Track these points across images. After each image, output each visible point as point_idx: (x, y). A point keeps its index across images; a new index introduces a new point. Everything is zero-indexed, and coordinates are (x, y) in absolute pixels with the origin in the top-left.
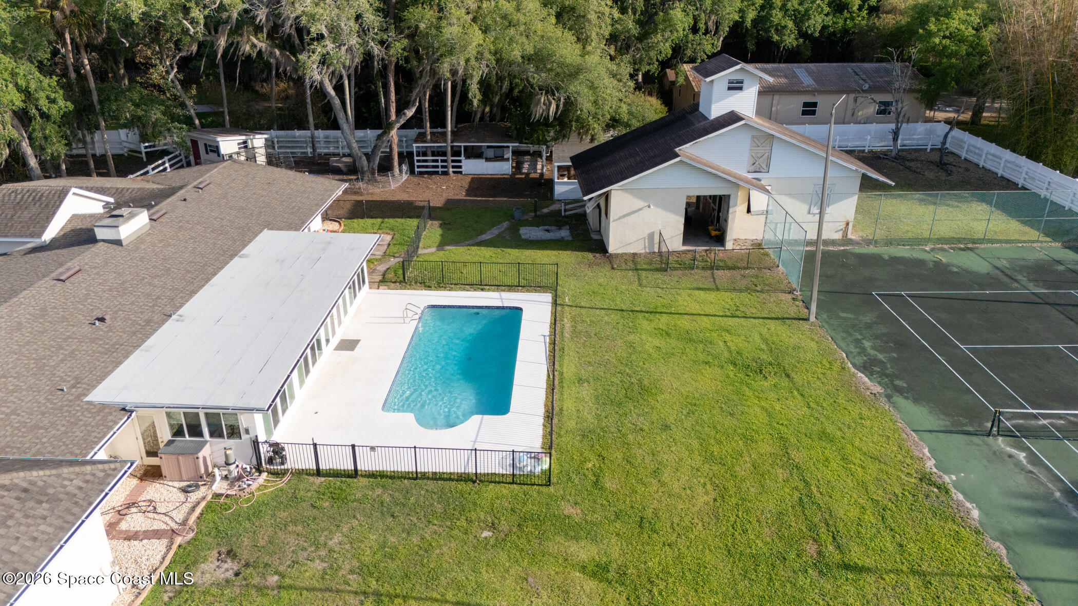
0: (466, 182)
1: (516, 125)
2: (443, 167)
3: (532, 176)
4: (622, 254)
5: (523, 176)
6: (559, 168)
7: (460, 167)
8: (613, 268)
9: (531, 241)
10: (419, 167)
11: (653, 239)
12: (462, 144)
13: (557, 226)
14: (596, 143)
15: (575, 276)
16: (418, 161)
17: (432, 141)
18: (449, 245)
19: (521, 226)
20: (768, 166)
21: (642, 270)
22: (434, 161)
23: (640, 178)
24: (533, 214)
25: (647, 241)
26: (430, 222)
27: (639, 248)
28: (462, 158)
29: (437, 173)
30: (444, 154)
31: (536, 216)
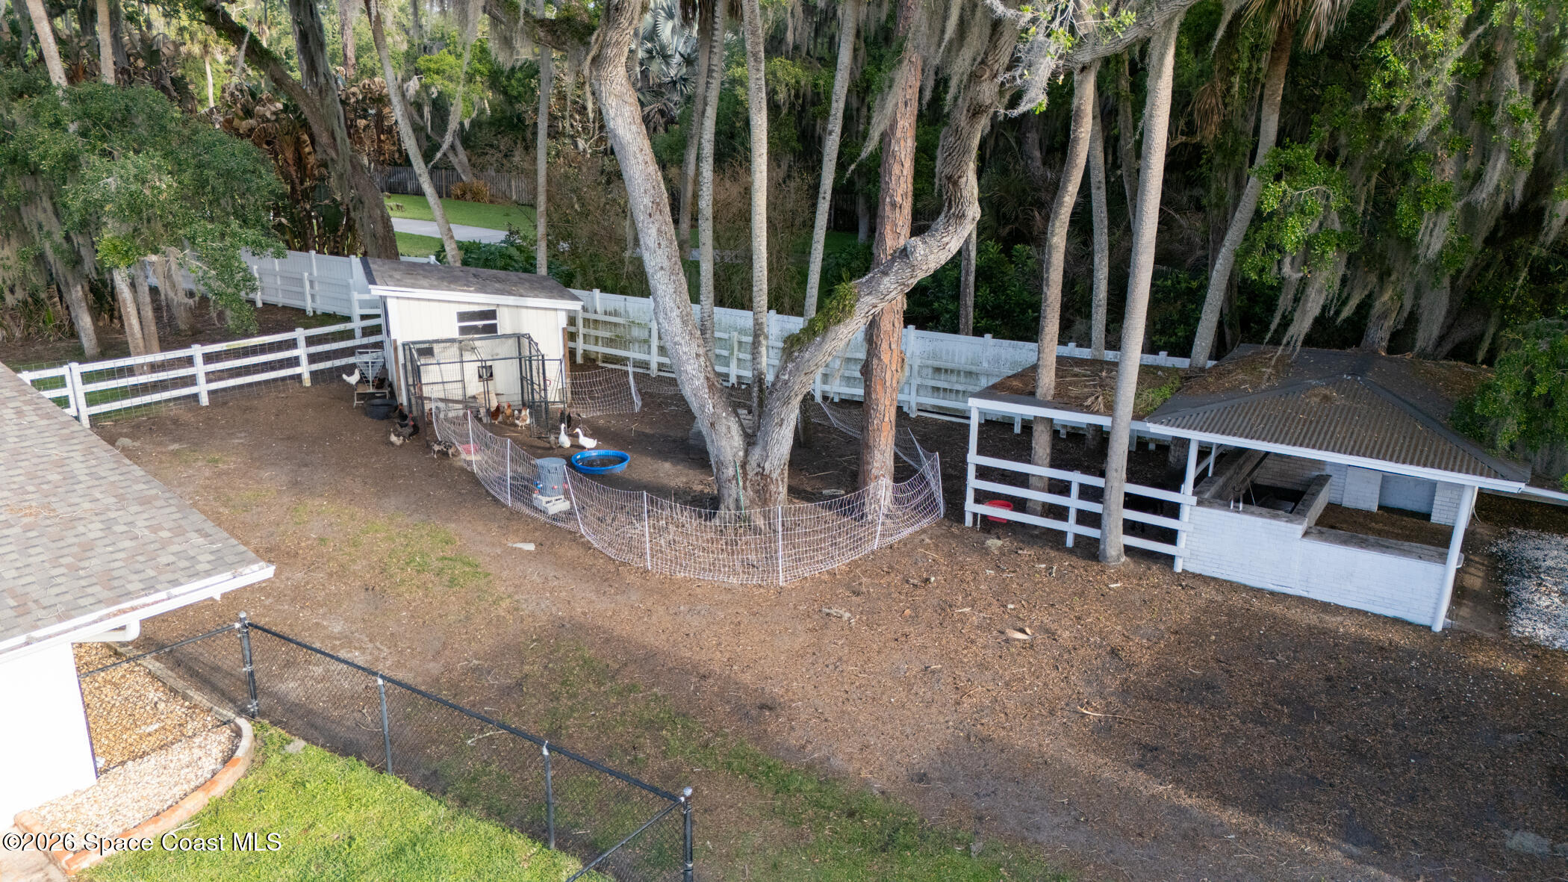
2: (1084, 518)
7: (1170, 536)
10: (981, 497)
12: (1194, 436)
16: (983, 473)
22: (1052, 485)
28: (1185, 496)
29: (1055, 540)
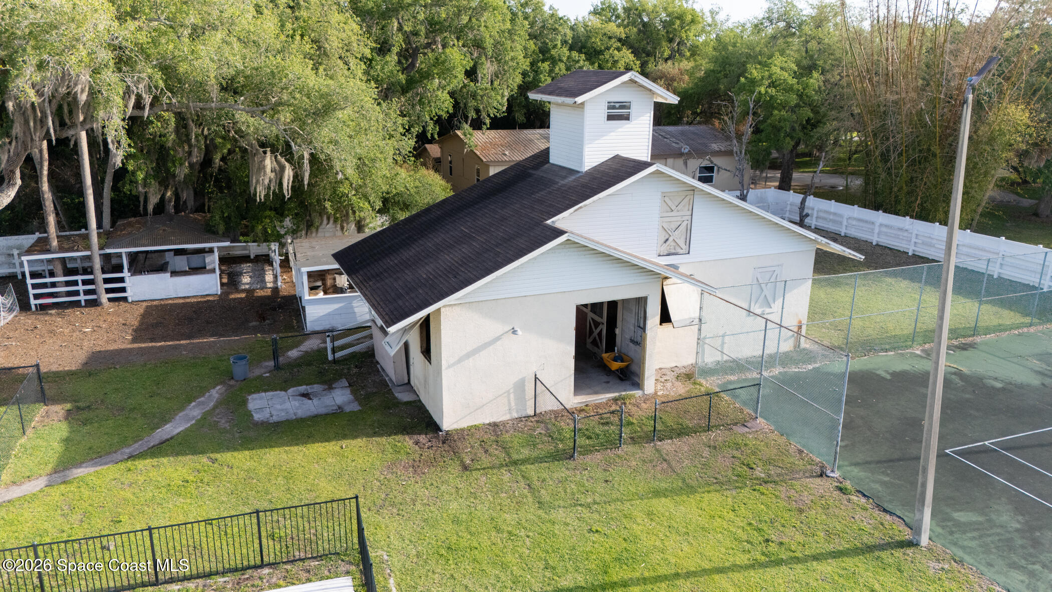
0: (134, 317)
1: (223, 213)
2: (87, 292)
3: (260, 293)
4: (470, 429)
5: (243, 295)
6: (310, 275)
7: (123, 290)
8: (465, 468)
9: (278, 424)
10: (37, 296)
11: (524, 391)
12: (123, 250)
13: (323, 383)
14: (368, 232)
15: (393, 505)
16: (35, 286)
17: (61, 249)
18: (79, 465)
19: (250, 393)
20: (688, 242)
21: (524, 461)
22: (68, 283)
23: (497, 278)
24: (272, 363)
25: (512, 396)
26: (42, 409)
27: (500, 413)
28: (126, 274)
29: (77, 304)
30: (88, 271)
31: (277, 367)
